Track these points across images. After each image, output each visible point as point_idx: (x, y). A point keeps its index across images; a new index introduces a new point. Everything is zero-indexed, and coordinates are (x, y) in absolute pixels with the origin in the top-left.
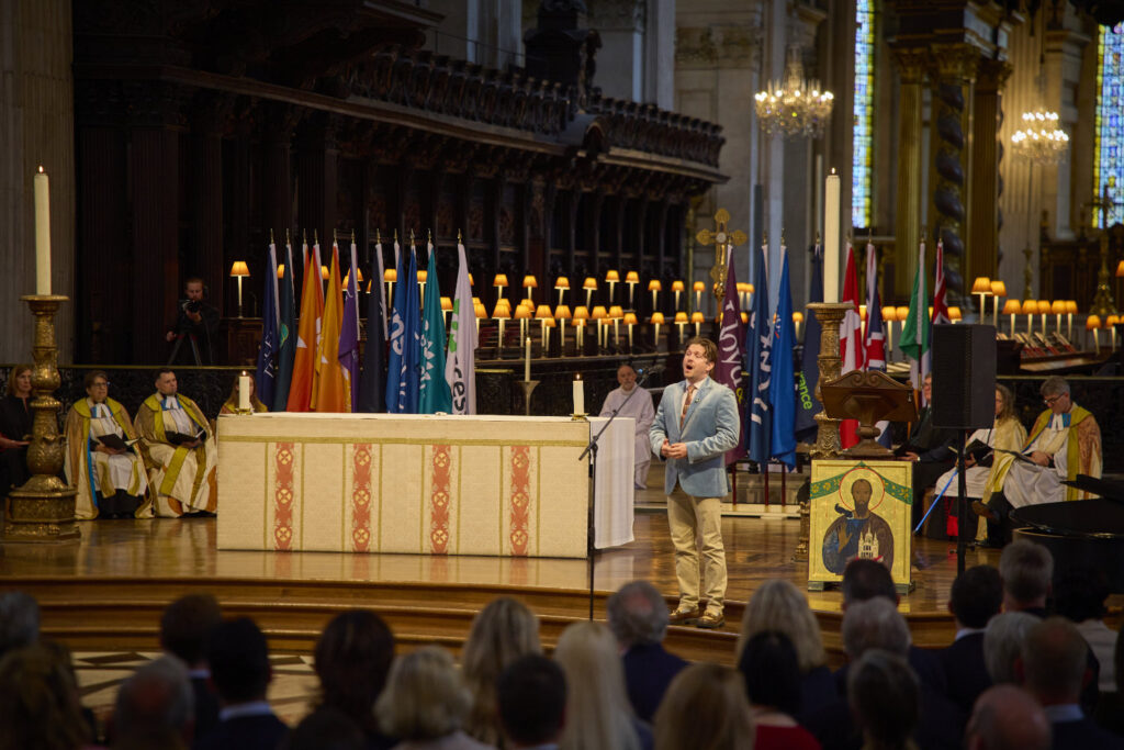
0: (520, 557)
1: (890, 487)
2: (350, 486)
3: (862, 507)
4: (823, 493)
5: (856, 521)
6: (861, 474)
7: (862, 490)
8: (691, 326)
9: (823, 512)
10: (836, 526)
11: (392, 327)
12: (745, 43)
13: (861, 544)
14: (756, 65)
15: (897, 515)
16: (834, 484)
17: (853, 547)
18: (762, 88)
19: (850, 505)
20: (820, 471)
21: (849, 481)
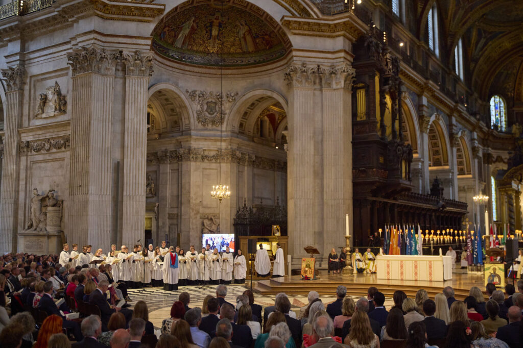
0: (431, 281)
1: (500, 269)
2: (400, 268)
3: (495, 273)
4: (487, 270)
5: (494, 275)
6: (494, 267)
7: (494, 269)
8: (463, 239)
9: (487, 274)
10: (490, 276)
11: (407, 240)
12: (471, 189)
13: (495, 279)
14: (473, 192)
15: (502, 274)
16: (489, 268)
17: (493, 280)
18: (474, 196)
19: (492, 272)
20: (486, 266)
21: (492, 268)
